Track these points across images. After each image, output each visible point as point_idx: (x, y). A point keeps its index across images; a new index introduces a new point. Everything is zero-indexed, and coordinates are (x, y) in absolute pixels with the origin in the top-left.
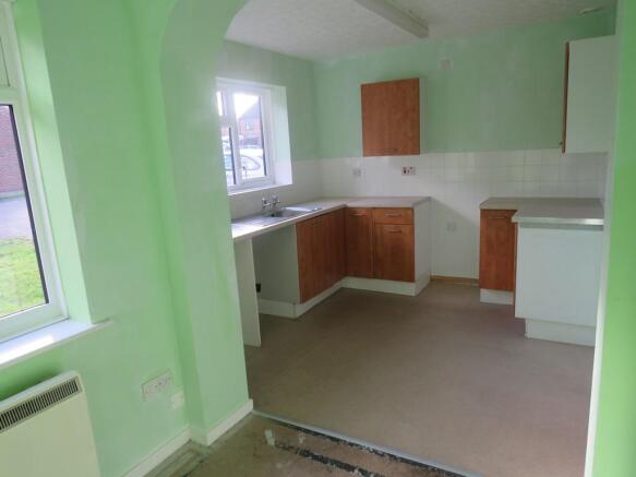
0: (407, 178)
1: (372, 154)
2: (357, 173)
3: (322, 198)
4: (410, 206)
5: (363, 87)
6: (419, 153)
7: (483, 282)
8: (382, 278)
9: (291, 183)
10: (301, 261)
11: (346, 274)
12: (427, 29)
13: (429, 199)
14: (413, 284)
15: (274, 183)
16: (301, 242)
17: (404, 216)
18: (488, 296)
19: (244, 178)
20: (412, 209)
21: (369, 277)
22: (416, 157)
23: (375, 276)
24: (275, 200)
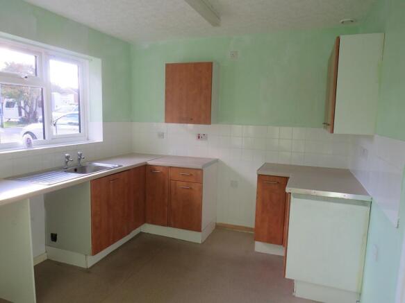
0: (200, 142)
1: (172, 122)
2: (161, 135)
3: (131, 154)
4: (200, 167)
5: (168, 66)
6: (209, 123)
7: (258, 235)
8: (175, 227)
9: (102, 140)
10: (94, 215)
11: (145, 221)
12: (219, 18)
13: (217, 161)
14: (200, 233)
15: (88, 139)
16: (95, 197)
17: (194, 176)
18: (261, 247)
19: (54, 134)
20: (202, 170)
21: (163, 225)
22: (206, 126)
23: (169, 225)
24: (81, 155)
